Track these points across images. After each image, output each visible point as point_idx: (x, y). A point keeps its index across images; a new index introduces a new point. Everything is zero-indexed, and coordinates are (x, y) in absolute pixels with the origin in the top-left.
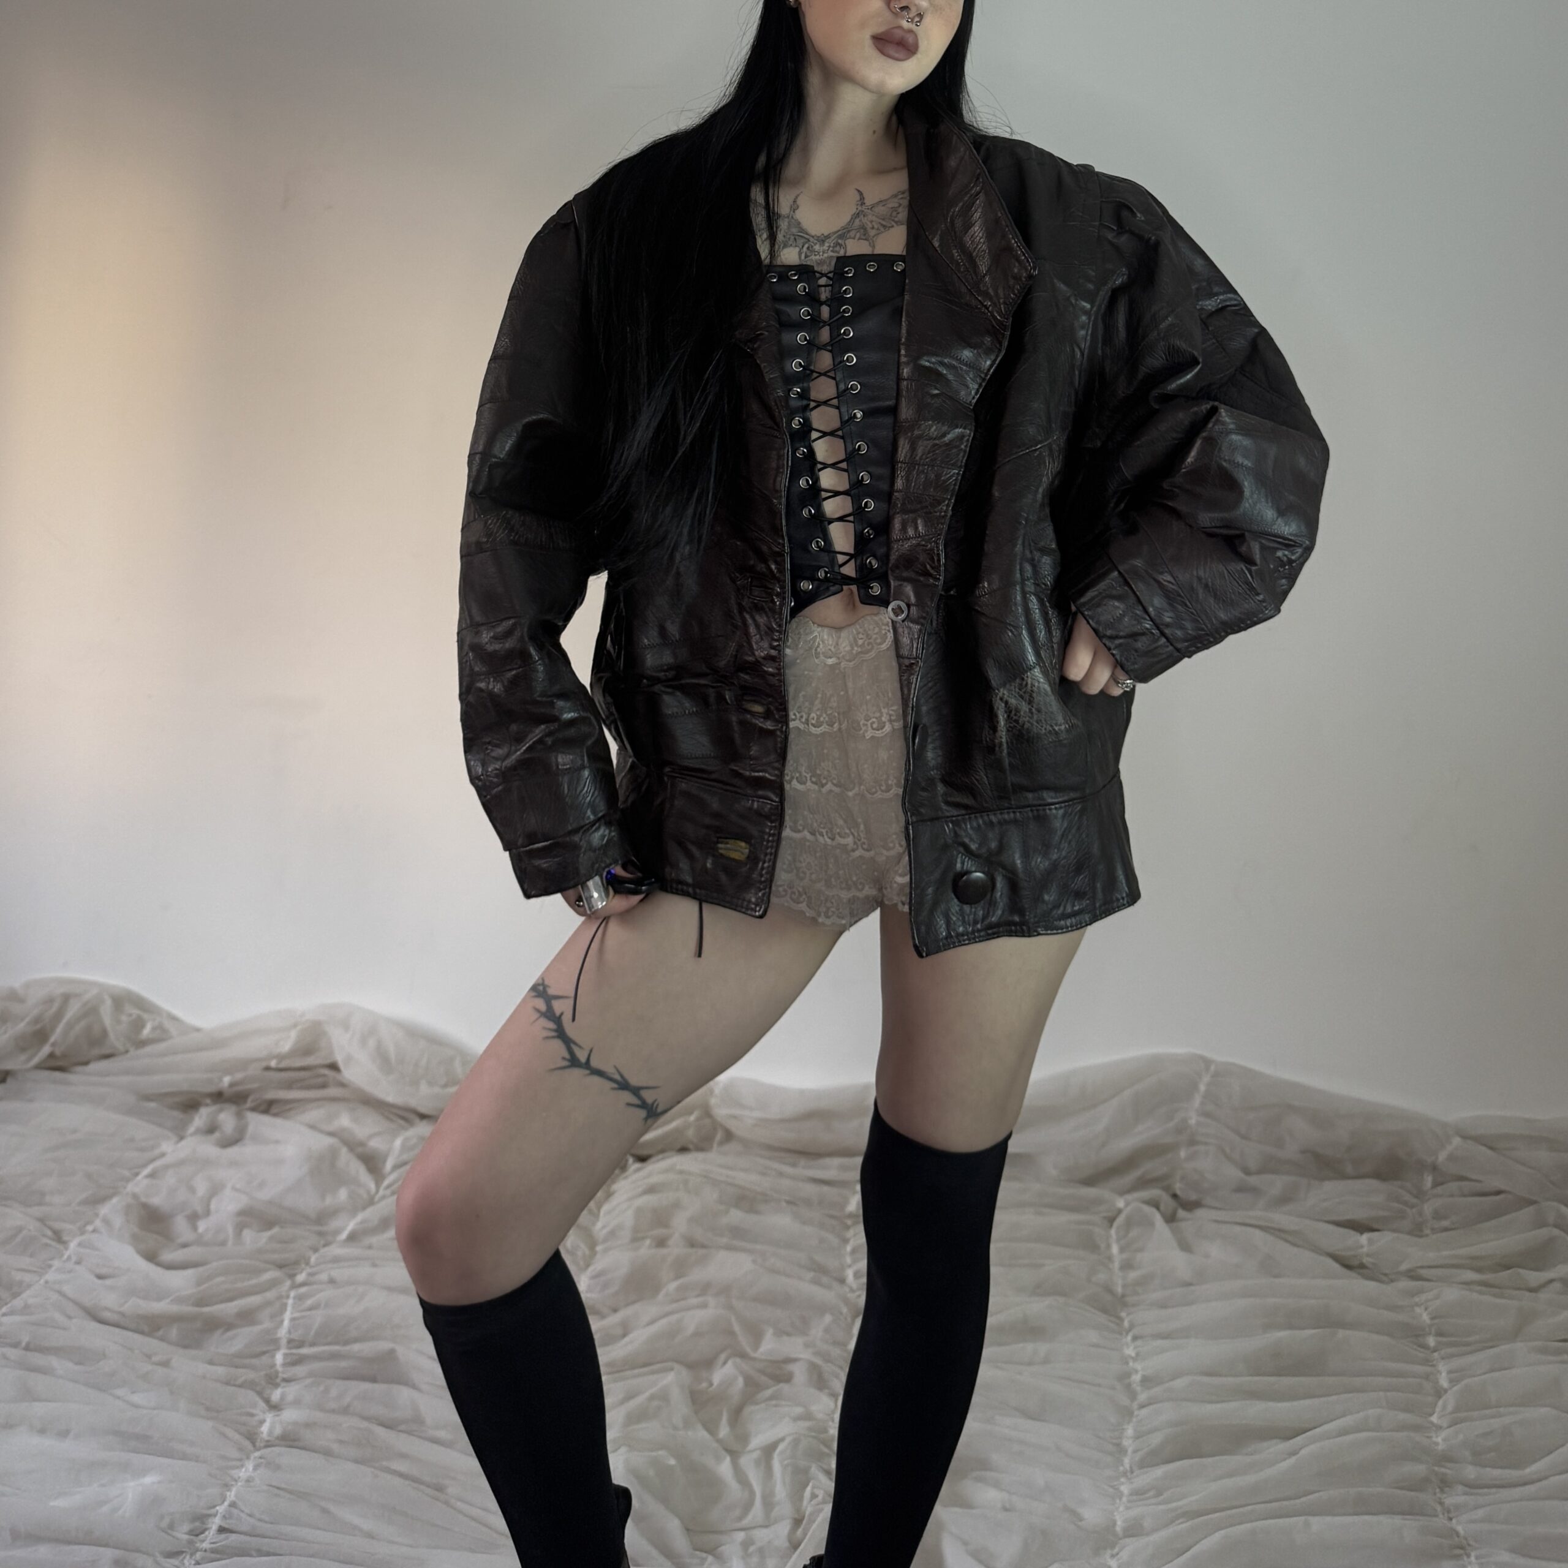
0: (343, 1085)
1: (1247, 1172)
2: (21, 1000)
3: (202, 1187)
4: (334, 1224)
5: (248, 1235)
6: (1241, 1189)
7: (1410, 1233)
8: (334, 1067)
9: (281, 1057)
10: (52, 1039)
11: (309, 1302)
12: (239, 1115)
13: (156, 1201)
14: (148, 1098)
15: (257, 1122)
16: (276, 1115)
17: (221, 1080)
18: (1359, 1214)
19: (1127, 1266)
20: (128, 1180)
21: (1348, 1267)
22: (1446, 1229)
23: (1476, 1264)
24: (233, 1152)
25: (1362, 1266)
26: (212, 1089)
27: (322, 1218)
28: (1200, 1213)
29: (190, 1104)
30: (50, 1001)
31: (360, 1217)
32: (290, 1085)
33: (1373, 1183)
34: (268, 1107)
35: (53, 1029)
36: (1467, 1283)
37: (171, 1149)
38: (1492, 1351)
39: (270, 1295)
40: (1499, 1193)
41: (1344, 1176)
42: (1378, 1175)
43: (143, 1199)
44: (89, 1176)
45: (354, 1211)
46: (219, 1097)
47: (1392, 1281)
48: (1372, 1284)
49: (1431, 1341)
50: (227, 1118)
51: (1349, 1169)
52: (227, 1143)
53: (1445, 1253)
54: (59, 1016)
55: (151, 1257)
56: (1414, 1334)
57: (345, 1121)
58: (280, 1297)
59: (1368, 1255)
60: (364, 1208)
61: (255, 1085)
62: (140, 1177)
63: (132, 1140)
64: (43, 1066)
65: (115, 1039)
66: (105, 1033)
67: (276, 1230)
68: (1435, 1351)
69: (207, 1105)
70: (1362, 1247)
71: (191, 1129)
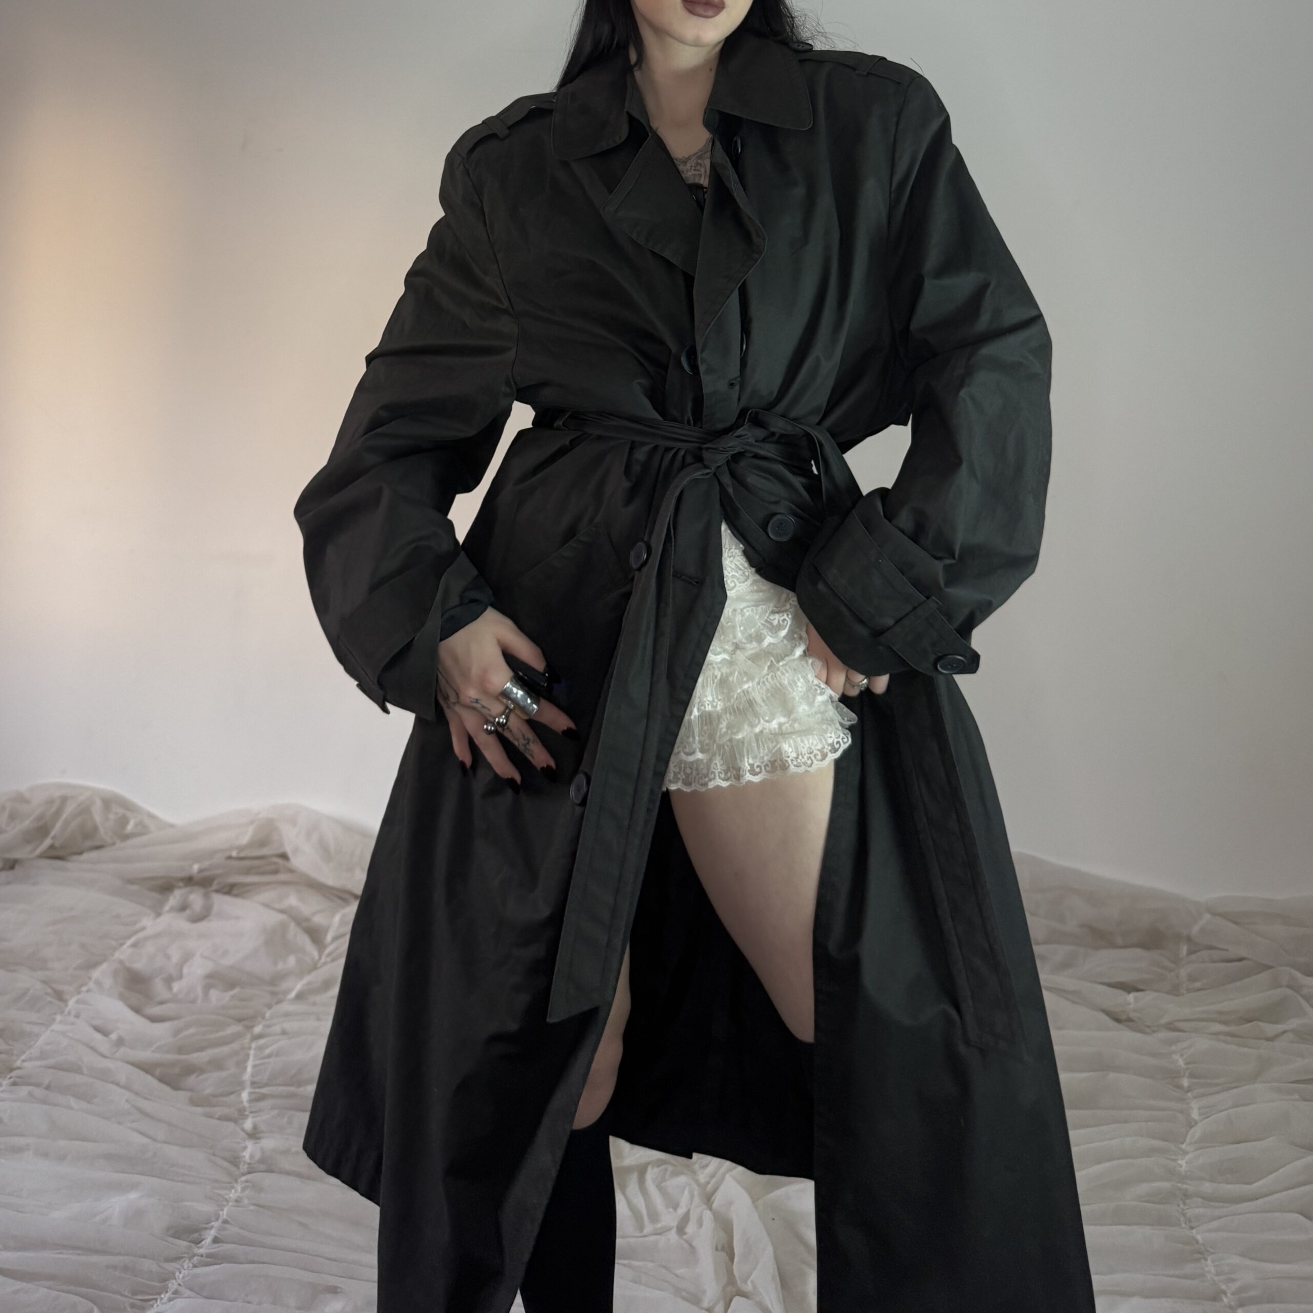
0: (291, 871)
2: (27, 802)
3: (176, 956)
4: (284, 985)
5: (214, 994)
7: (1169, 993)
8: (284, 856)
9: (240, 849)
10: (53, 834)
11: (267, 1051)
12: (206, 896)
13: (139, 966)
14: (131, 882)
15: (220, 901)
16: (236, 896)
17: (190, 866)
18: (1126, 978)
20: (115, 949)
21: (1118, 1021)
22: (1199, 990)
23: (1222, 1018)
24: (202, 926)
25: (1130, 1020)
26: (184, 874)
27: (276, 979)
29: (165, 887)
30: (51, 802)
31: (307, 979)
32: (248, 871)
33: (1138, 951)
34: (230, 890)
35: (53, 826)
36: (1217, 1034)
37: (150, 924)
38: (1235, 1091)
39: (235, 1046)
40: (1241, 960)
41: (1114, 946)
42: (1144, 946)
43: (128, 965)
44: (83, 946)
45: (301, 975)
46: (189, 881)
47: (1154, 1032)
48: (1138, 1035)
49: (1185, 1082)
50: (196, 898)
51: (1119, 940)
52: (197, 919)
53: (1198, 1009)
54: (58, 813)
56: (1172, 1076)
57: (293, 900)
58: (243, 1048)
59: (1134, 1011)
60: (310, 972)
61: (220, 871)
62: (125, 947)
63: (118, 916)
64: (45, 856)
65: (105, 832)
66: (96, 829)
67: (236, 991)
68: (1189, 1090)
69: (179, 888)
70: (1129, 1004)
71: (167, 908)
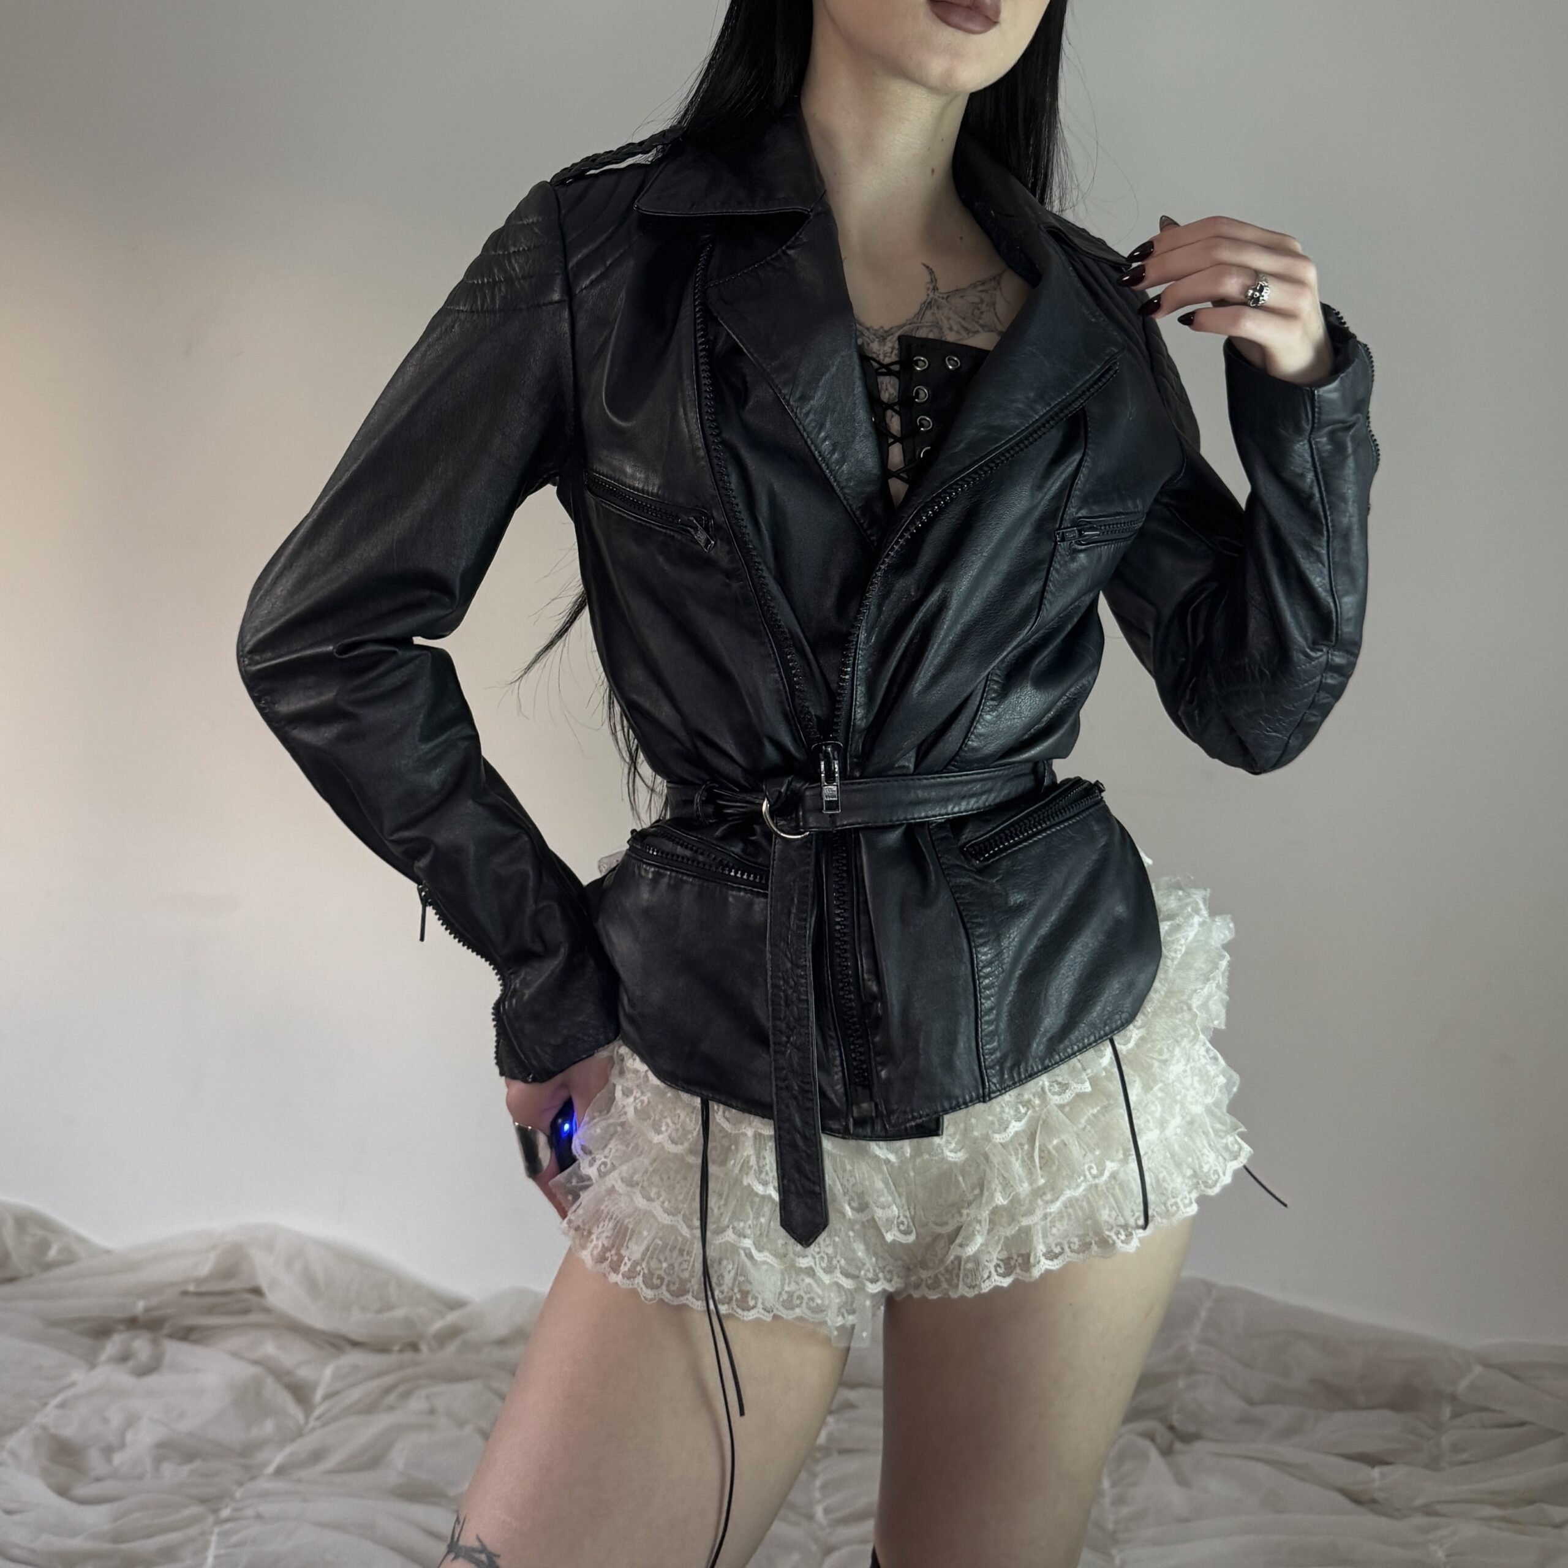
0: (267, 1310)
1: (1251, 1402)
3: (116, 1419)
4: (261, 1456)
5: (167, 1469)
6: (1244, 1420)
7: (1426, 1466)
8: (257, 1291)
9: (199, 1281)
11: (235, 1539)
12: (155, 1342)
13: (68, 1432)
14: (55, 1324)
15: (173, 1349)
16: (196, 1342)
17: (134, 1304)
18: (1370, 1447)
19: (1119, 1501)
20: (36, 1411)
21: (1359, 1503)
22: (1466, 1463)
23: (1497, 1499)
24: (151, 1380)
25: (1374, 1501)
26: (125, 1314)
27: (248, 1450)
28: (1199, 1445)
29: (101, 1330)
31: (289, 1449)
32: (210, 1311)
33: (1388, 1414)
34: (186, 1334)
36: (1487, 1519)
37: (81, 1378)
39: (193, 1531)
40: (1522, 1424)
41: (1354, 1406)
42: (1392, 1406)
43: (53, 1430)
45: (281, 1444)
46: (133, 1323)
47: (1405, 1516)
48: (1384, 1520)
50: (142, 1346)
51: (1361, 1399)
52: (143, 1372)
53: (1463, 1488)
55: (63, 1492)
57: (269, 1348)
58: (202, 1533)
59: (1380, 1490)
60: (293, 1440)
61: (172, 1311)
62: (49, 1408)
63: (39, 1368)
65: (19, 1258)
66: (7, 1255)
67: (197, 1464)
69: (120, 1332)
70: (1373, 1481)
71: (103, 1357)
